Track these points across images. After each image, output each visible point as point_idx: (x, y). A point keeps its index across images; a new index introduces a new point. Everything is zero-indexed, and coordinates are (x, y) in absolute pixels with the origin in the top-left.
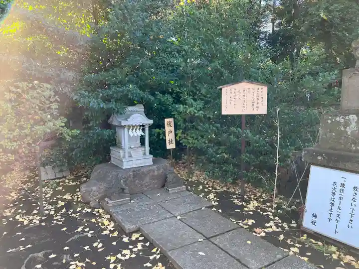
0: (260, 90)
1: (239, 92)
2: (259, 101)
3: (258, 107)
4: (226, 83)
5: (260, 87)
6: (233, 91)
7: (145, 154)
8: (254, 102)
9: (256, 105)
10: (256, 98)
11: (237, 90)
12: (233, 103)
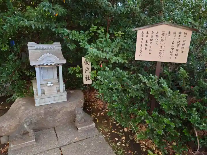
0: (183, 35)
1: (157, 36)
2: (180, 48)
3: (177, 55)
4: (144, 24)
5: (183, 31)
6: (150, 35)
7: (59, 91)
8: (173, 49)
9: (175, 52)
10: (176, 44)
11: (155, 34)
12: (148, 48)
